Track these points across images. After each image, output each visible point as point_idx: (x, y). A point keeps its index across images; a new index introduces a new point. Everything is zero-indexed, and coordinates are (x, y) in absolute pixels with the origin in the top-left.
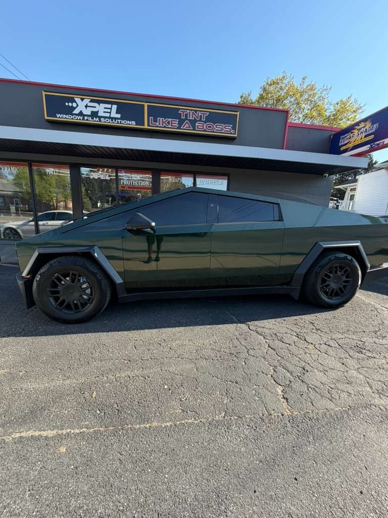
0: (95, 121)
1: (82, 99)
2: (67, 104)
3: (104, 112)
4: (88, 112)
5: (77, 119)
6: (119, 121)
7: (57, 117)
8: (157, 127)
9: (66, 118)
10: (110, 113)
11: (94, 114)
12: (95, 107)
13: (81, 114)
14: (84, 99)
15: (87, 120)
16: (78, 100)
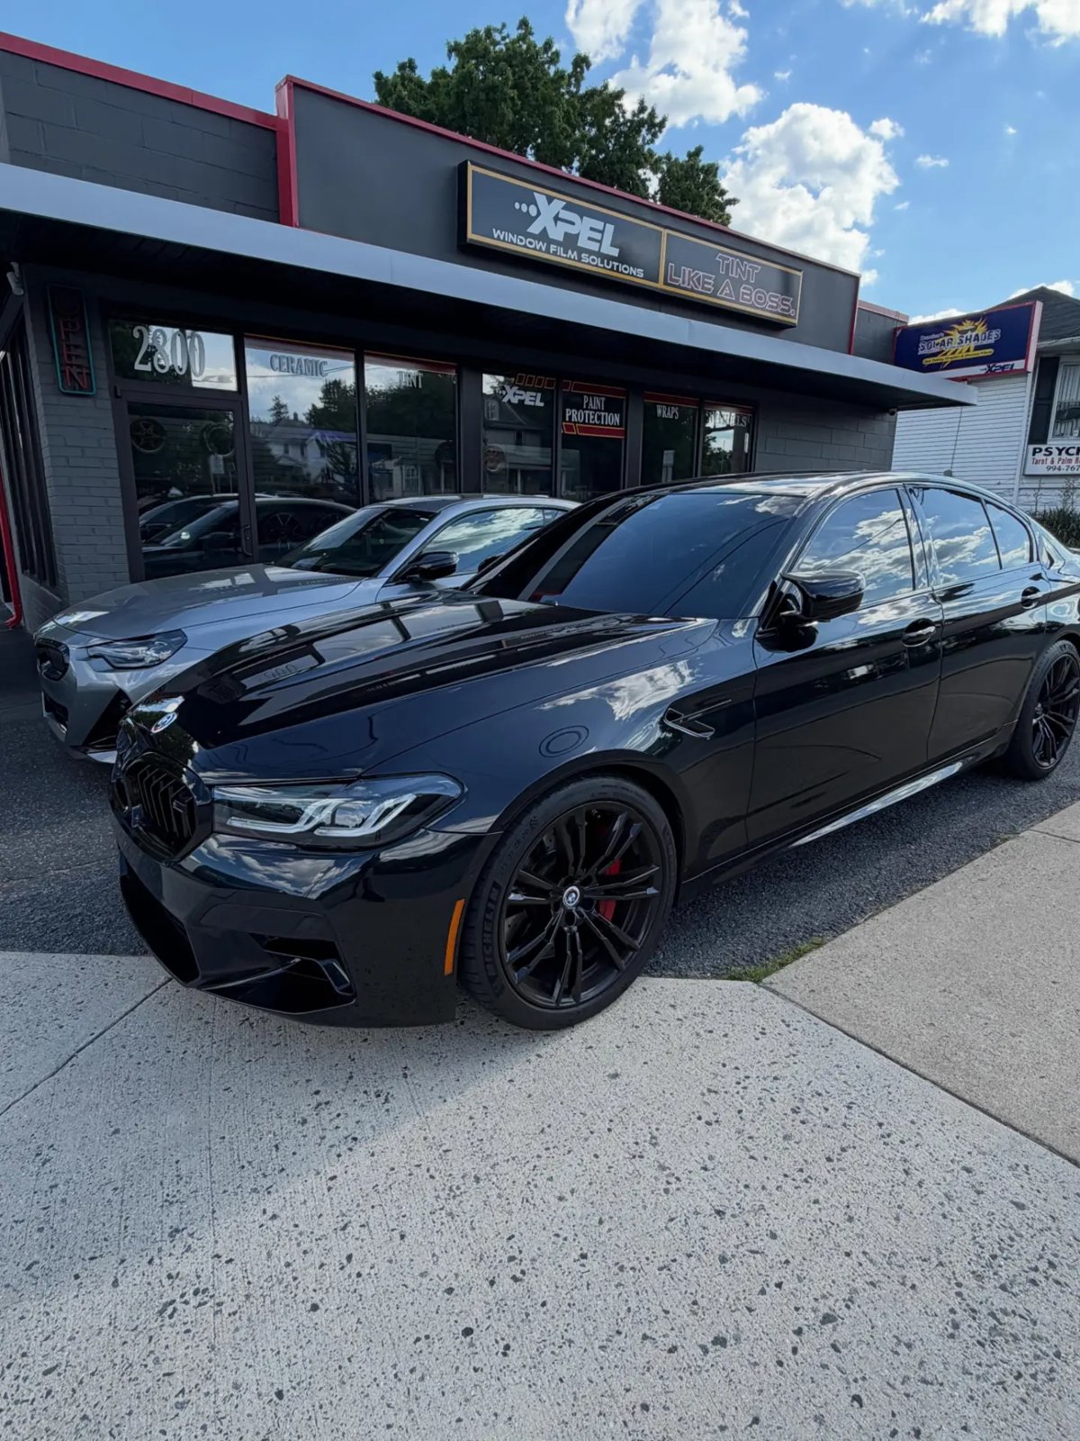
0: (567, 259)
1: (550, 200)
2: (517, 206)
3: (590, 239)
4: (557, 233)
5: (535, 249)
6: (616, 264)
7: (492, 237)
8: (679, 287)
9: (512, 242)
10: (600, 242)
11: (570, 241)
12: (573, 223)
13: (543, 236)
14: (553, 198)
15: (555, 253)
16: (541, 199)
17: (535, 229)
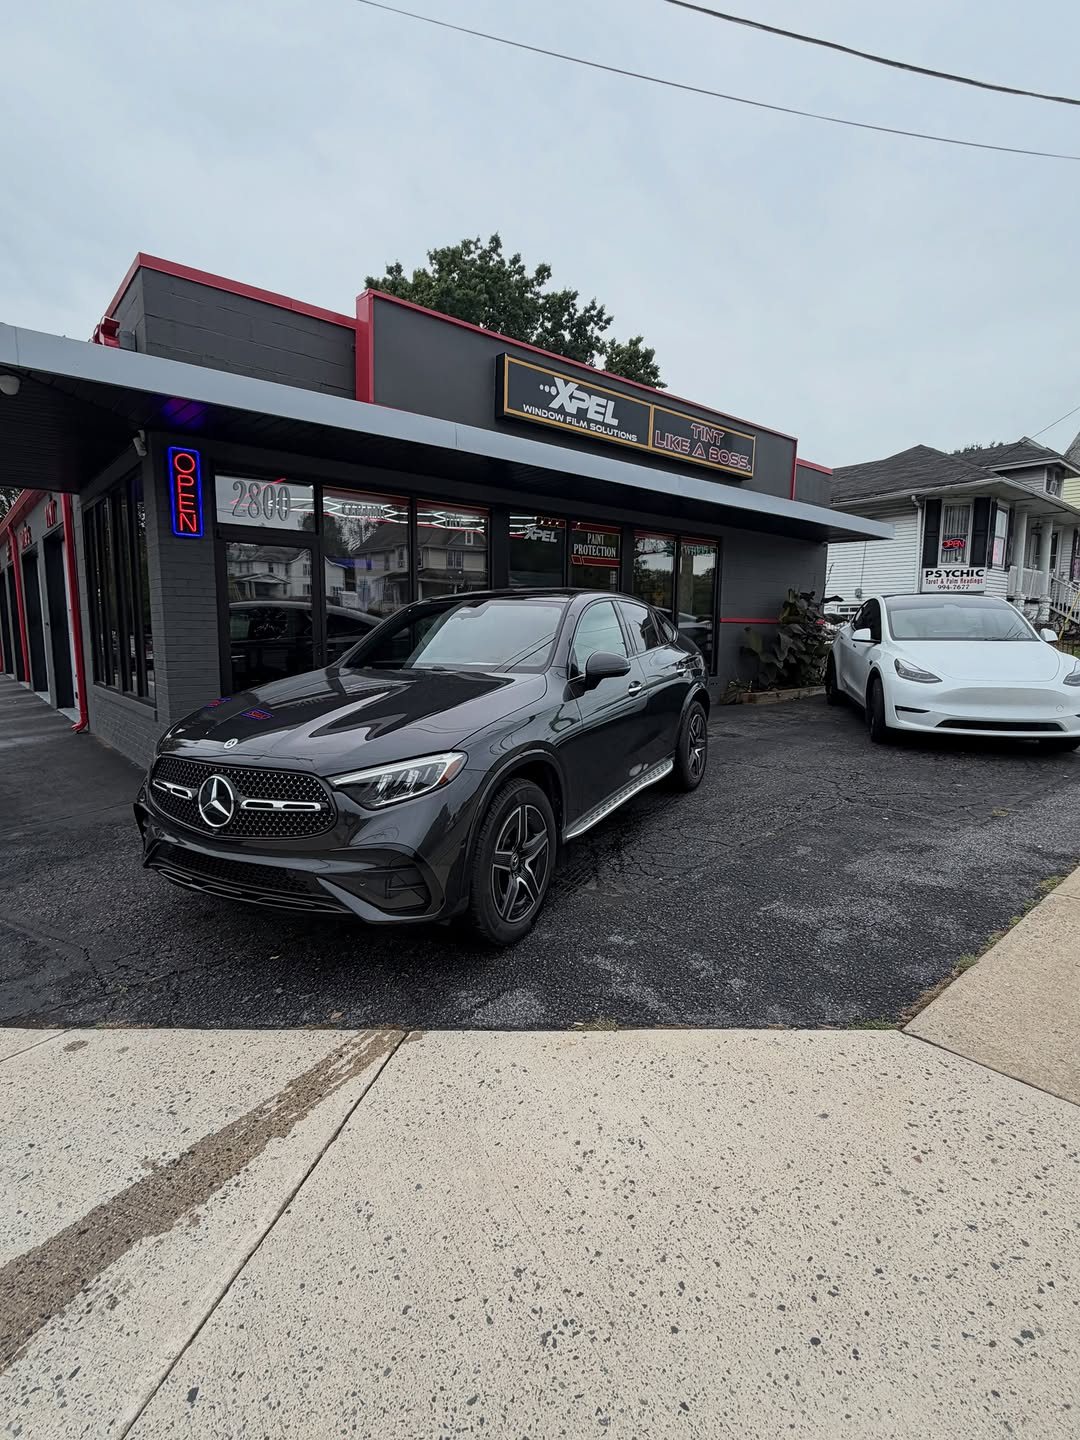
0: (580, 427)
1: (566, 383)
2: (541, 387)
3: (596, 412)
4: (571, 408)
5: (555, 420)
6: (616, 431)
7: (523, 411)
8: (664, 449)
9: (538, 415)
10: (604, 414)
11: (582, 414)
12: (584, 401)
13: (561, 410)
14: (569, 382)
15: (570, 423)
16: (559, 382)
17: (555, 404)
